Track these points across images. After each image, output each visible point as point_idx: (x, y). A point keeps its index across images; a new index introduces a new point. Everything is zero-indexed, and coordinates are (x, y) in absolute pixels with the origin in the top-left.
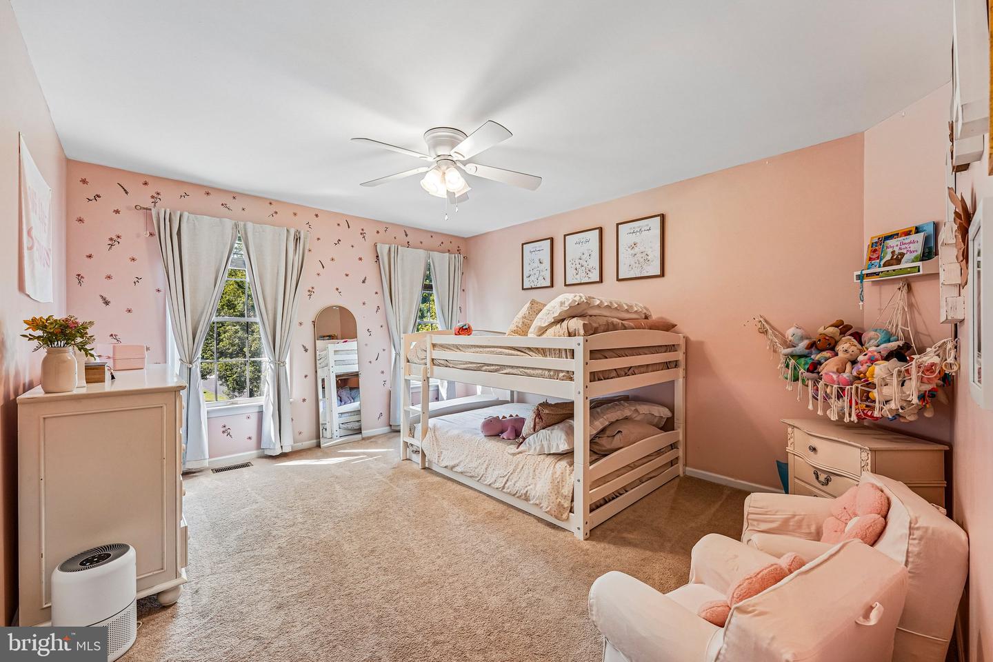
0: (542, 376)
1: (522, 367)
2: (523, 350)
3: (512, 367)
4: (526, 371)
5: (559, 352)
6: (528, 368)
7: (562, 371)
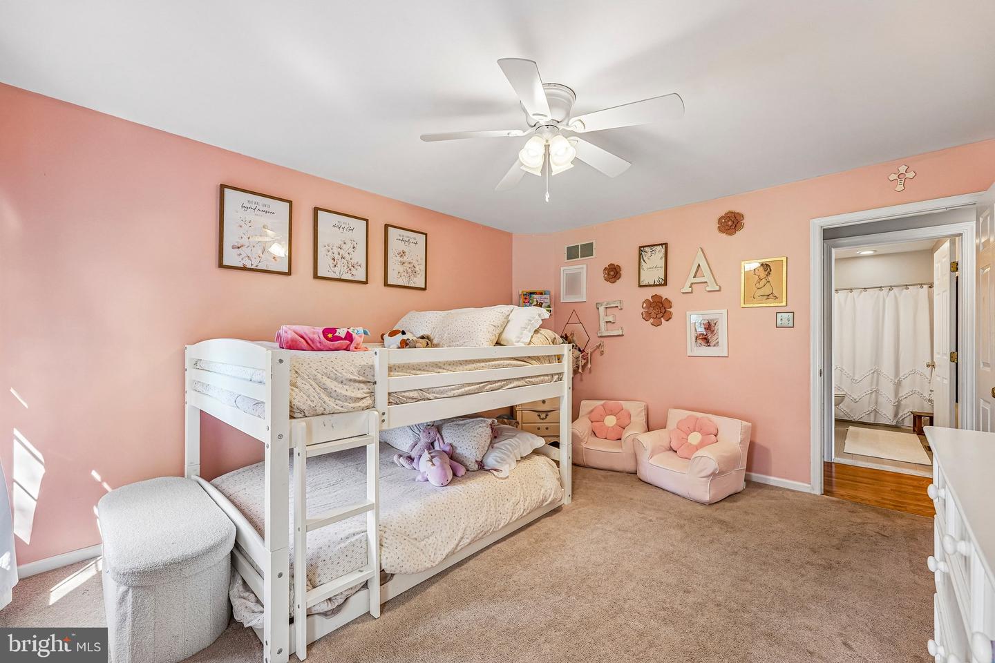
0: (543, 382)
1: (526, 378)
2: (525, 360)
3: (517, 379)
4: (531, 380)
5: (549, 358)
6: (532, 377)
7: (555, 374)
